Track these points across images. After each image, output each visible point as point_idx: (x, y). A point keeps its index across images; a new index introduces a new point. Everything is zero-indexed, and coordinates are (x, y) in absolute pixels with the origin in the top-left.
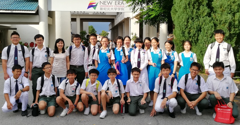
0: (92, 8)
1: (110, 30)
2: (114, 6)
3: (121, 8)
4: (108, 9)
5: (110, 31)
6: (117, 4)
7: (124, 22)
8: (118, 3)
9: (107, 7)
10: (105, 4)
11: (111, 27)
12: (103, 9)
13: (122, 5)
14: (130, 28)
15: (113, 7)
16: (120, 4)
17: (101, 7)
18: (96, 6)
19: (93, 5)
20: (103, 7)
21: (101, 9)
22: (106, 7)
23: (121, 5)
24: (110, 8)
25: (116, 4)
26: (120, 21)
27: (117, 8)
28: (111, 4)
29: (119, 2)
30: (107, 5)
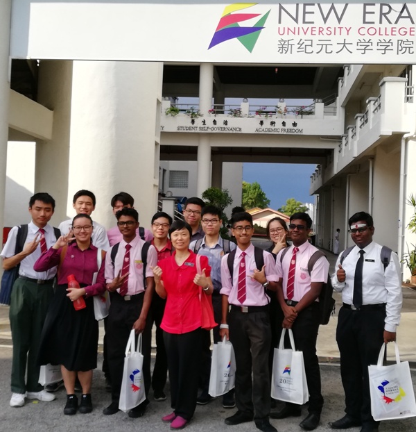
0: (234, 42)
1: (315, 193)
2: (354, 32)
3: (395, 40)
4: (324, 46)
5: (316, 196)
6: (376, 17)
7: (373, 158)
8: (381, 14)
9: (316, 38)
10: (309, 18)
11: (317, 183)
12: (295, 48)
13: (405, 23)
14: (405, 176)
15: (353, 38)
16: (393, 21)
17: (286, 37)
18: (257, 29)
19: (242, 24)
20: (296, 38)
21: (284, 47)
22: (309, 36)
23: (398, 26)
24: (336, 39)
25: (369, 18)
26: (356, 152)
27: (375, 39)
28: (339, 20)
29: (385, 9)
30: (319, 22)
